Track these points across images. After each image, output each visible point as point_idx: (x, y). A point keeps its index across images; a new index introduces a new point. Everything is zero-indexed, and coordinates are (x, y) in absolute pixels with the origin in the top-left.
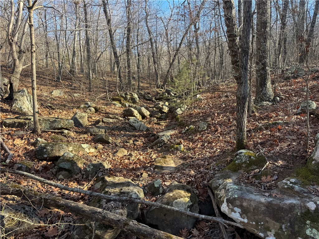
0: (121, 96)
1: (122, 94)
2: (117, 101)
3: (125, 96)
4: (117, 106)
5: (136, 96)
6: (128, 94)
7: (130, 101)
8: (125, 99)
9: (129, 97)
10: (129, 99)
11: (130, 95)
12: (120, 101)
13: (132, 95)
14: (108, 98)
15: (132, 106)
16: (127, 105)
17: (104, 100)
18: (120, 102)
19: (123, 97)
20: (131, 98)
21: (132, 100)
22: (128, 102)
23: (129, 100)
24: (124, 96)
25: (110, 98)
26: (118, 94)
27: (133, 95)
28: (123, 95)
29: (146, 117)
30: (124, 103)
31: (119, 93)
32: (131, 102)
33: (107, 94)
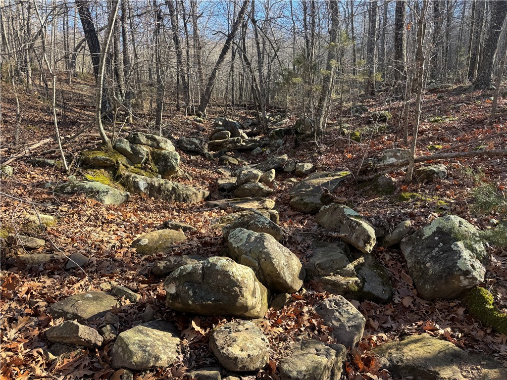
0: (114, 147)
1: (120, 141)
2: (99, 167)
3: (132, 148)
4: (108, 201)
5: (169, 147)
6: (143, 139)
7: (151, 165)
8: (133, 158)
9: (144, 150)
10: (147, 160)
11: (150, 143)
12: (112, 169)
13: (156, 144)
14: (60, 157)
15: (163, 188)
16: (142, 185)
17: (42, 165)
18: (114, 173)
19: (123, 152)
20: (152, 153)
21: (156, 164)
22: (145, 169)
23: (145, 163)
24: (129, 149)
25: (69, 158)
26: (105, 143)
27: (162, 145)
28: (123, 145)
29: (289, 289)
30: (128, 177)
31: (107, 139)
32: (155, 168)
33: (56, 139)
